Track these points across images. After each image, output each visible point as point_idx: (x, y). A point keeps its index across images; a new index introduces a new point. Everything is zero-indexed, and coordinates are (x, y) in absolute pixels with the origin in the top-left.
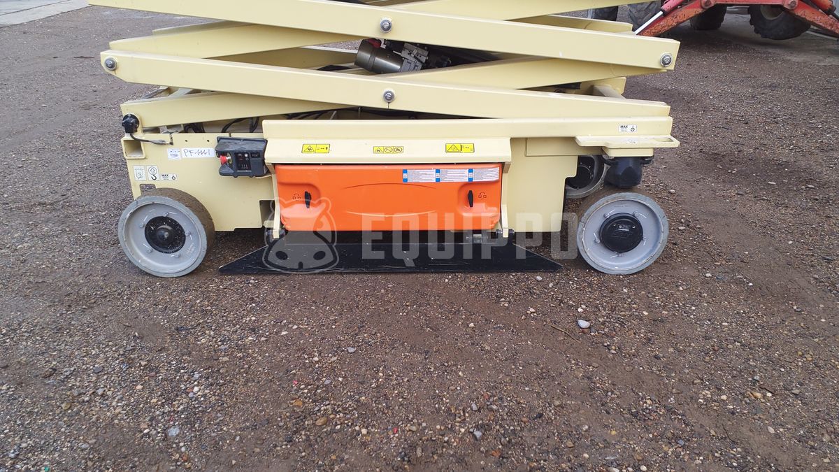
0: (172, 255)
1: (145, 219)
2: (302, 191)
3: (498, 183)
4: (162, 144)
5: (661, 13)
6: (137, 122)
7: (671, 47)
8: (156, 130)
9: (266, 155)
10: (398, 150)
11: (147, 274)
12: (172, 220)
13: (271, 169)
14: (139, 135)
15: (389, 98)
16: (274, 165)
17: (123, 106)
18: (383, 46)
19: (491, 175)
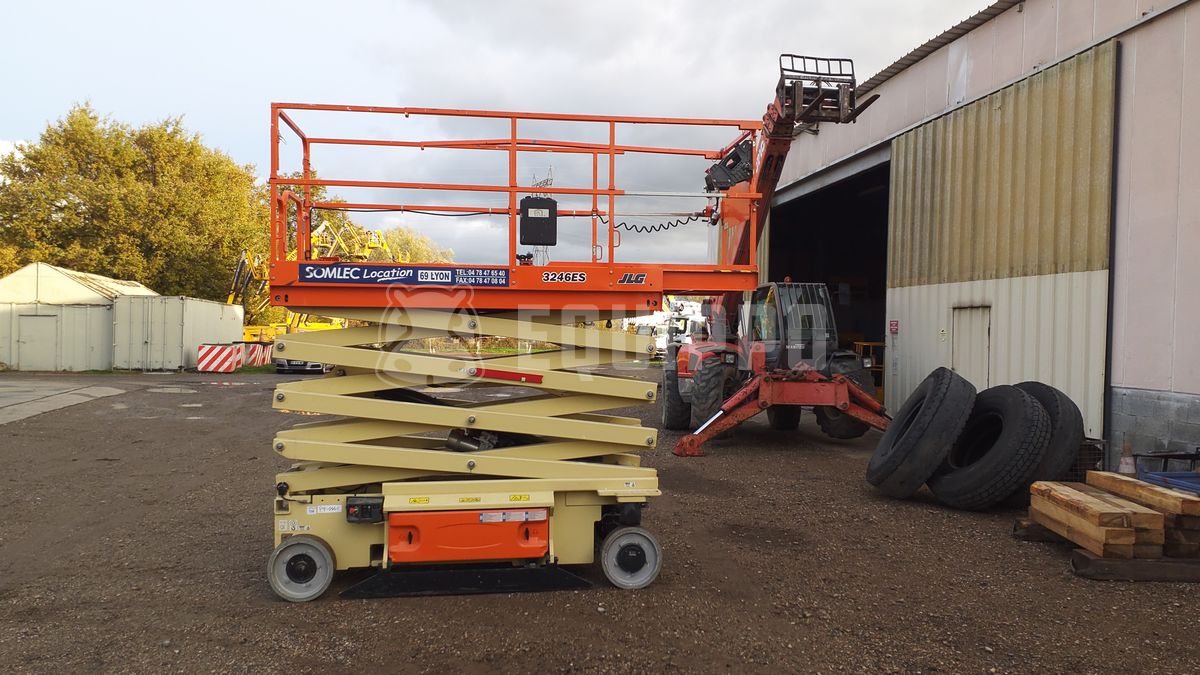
0: (304, 585)
1: (288, 556)
2: (406, 532)
3: (546, 522)
4: (304, 502)
5: (721, 412)
6: (288, 487)
7: (652, 433)
8: (296, 494)
9: (385, 506)
10: (477, 500)
11: (285, 600)
12: (309, 557)
13: (386, 517)
14: (287, 496)
15: (471, 466)
16: (389, 512)
17: (278, 476)
18: (466, 434)
19: (541, 516)
